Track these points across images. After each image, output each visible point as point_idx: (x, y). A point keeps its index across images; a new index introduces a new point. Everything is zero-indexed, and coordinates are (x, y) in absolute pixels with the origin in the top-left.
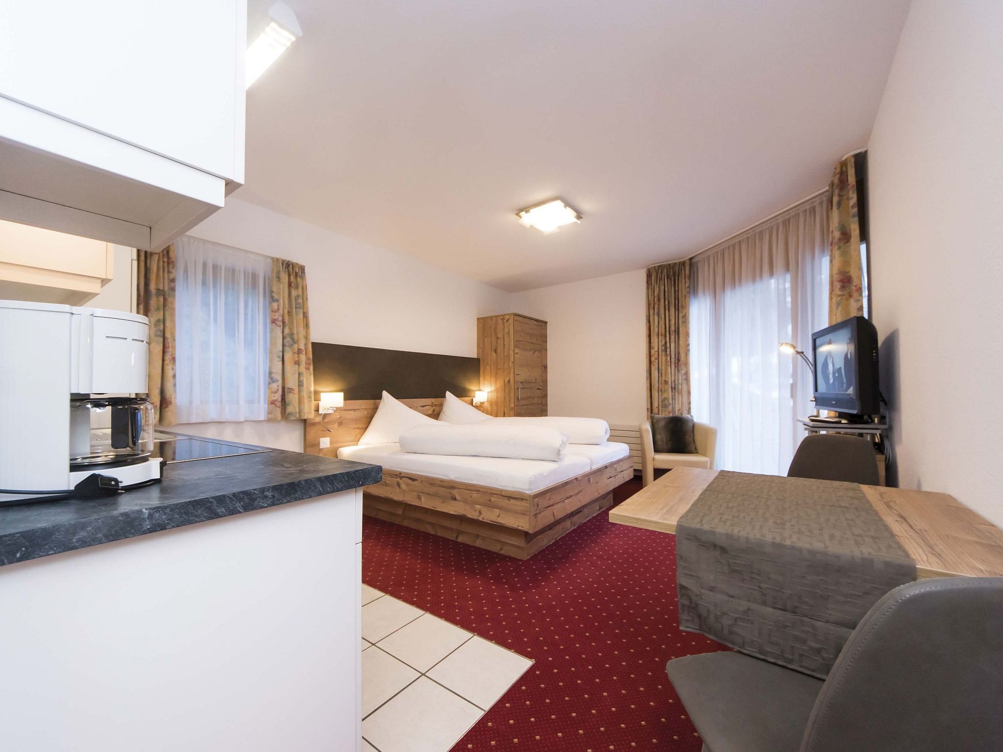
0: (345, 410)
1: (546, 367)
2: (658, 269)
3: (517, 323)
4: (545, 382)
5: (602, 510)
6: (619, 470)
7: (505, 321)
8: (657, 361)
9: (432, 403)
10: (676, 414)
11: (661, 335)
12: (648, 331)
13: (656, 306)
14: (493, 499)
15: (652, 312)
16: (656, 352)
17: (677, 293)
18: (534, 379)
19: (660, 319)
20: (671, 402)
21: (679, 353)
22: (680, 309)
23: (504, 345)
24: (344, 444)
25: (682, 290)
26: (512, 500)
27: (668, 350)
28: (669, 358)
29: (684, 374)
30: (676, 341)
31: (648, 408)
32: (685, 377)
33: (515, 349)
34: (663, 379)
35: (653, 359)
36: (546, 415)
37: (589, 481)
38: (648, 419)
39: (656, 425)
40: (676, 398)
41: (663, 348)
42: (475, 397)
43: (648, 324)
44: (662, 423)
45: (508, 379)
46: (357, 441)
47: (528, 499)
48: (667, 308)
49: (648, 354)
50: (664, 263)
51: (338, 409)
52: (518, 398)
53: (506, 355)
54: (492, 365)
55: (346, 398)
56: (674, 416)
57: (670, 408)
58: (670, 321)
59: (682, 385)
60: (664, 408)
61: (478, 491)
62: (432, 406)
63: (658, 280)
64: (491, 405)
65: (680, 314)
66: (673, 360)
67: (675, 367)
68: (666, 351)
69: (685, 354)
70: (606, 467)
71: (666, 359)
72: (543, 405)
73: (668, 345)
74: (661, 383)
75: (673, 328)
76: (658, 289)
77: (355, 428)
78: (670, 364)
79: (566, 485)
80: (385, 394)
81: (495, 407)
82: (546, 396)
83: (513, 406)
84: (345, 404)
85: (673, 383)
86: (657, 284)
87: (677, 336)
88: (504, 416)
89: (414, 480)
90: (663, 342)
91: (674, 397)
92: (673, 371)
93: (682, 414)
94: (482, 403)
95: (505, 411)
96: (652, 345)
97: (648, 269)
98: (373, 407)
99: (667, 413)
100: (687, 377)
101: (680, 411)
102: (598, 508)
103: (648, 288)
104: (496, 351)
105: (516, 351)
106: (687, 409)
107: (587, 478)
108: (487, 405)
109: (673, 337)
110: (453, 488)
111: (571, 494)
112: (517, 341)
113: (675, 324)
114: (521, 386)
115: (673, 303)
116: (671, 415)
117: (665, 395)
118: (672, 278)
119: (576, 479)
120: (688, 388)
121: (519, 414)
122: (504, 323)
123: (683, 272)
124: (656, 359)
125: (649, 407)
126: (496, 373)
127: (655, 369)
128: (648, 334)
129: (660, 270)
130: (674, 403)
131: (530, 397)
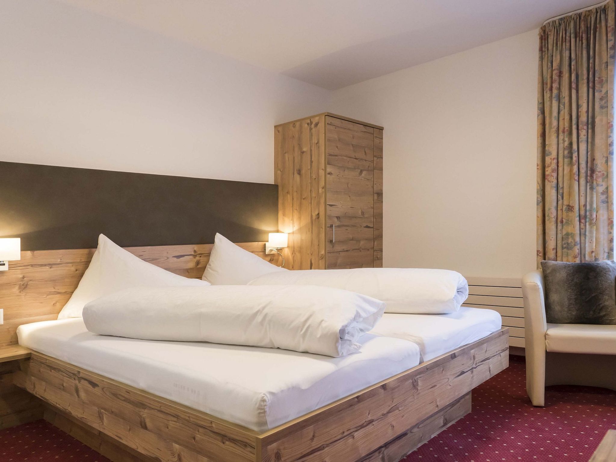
0: (32, 266)
1: (380, 194)
2: (560, 24)
3: (332, 128)
4: (378, 217)
5: (449, 425)
6: (479, 358)
7: (313, 126)
8: (555, 175)
9: (195, 251)
10: (587, 258)
11: (564, 132)
12: (541, 127)
13: (555, 85)
14: (198, 437)
15: (547, 95)
16: (554, 159)
17: (591, 61)
18: (360, 212)
19: (562, 106)
20: (577, 239)
21: (593, 160)
22: (597, 86)
23: (312, 162)
24: (32, 318)
25: (600, 53)
26: (227, 443)
27: (575, 155)
28: (575, 168)
29: (602, 194)
30: (590, 140)
31: (538, 251)
32: (603, 197)
33: (328, 166)
34: (566, 203)
35: (548, 171)
36: (381, 266)
37: (415, 385)
38: (537, 268)
39: (550, 278)
40: (587, 233)
41: (566, 152)
42: (268, 241)
43: (541, 116)
44: (562, 275)
45: (317, 213)
46: (55, 313)
47: (254, 444)
48: (574, 86)
49: (540, 163)
50: (570, 14)
51: (13, 265)
52: (331, 241)
53: (314, 177)
54: (295, 194)
55: (25, 247)
56: (583, 262)
57: (576, 249)
58: (578, 106)
59: (597, 212)
60: (565, 250)
61: (177, 416)
62: (195, 256)
63: (559, 43)
64: (293, 252)
65: (596, 94)
66: (583, 171)
67: (587, 182)
68: (571, 158)
69: (605, 159)
70: (453, 356)
71: (571, 171)
72: (374, 251)
73: (575, 147)
74: (562, 210)
75: (583, 118)
76: (558, 57)
77: (50, 293)
78: (577, 178)
79: (359, 402)
80: (103, 239)
81: (298, 255)
82: (379, 237)
83: (323, 252)
84: (22, 256)
85: (582, 209)
86: (557, 49)
87: (590, 131)
88: (311, 269)
89: (94, 385)
90: (566, 143)
91: (582, 231)
92: (582, 188)
93: (596, 259)
94: (280, 250)
95: (313, 262)
96: (547, 148)
97: (541, 28)
98: (86, 260)
99: (570, 258)
100: (607, 198)
101: (593, 254)
102: (441, 422)
103: (542, 58)
104: (299, 172)
105: (329, 170)
106: (606, 250)
107: (411, 381)
108: (287, 252)
109: (583, 133)
110: (143, 406)
111: (370, 418)
112: (330, 155)
113: (588, 112)
114: (337, 222)
115: (585, 77)
116: (578, 261)
117: (569, 229)
118: (584, 36)
119: (384, 387)
120: (608, 216)
121: (332, 265)
122: (311, 129)
123: (603, 24)
124: (553, 171)
125: (541, 249)
126: (301, 204)
127: (552, 187)
128: (540, 132)
129: (563, 26)
130: (582, 241)
131: (352, 240)
